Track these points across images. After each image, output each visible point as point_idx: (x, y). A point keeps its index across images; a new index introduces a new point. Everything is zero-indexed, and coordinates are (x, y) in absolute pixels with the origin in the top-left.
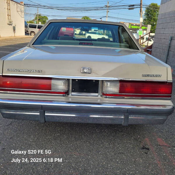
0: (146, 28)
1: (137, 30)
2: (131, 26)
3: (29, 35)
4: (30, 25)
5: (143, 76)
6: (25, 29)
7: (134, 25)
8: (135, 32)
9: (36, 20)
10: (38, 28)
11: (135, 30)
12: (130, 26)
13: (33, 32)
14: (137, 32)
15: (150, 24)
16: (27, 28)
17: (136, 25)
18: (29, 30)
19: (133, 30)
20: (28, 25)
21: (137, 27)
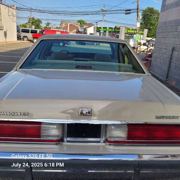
0: (143, 32)
1: (134, 35)
2: (128, 30)
3: (21, 40)
4: (22, 29)
5: (157, 118)
6: (17, 34)
7: (131, 29)
8: (132, 37)
9: (29, 24)
10: (31, 33)
11: (132, 35)
12: (126, 31)
13: (26, 37)
14: (133, 37)
15: (146, 29)
16: (19, 33)
17: (132, 30)
18: (21, 35)
19: (130, 34)
20: (21, 30)
21: (133, 32)
